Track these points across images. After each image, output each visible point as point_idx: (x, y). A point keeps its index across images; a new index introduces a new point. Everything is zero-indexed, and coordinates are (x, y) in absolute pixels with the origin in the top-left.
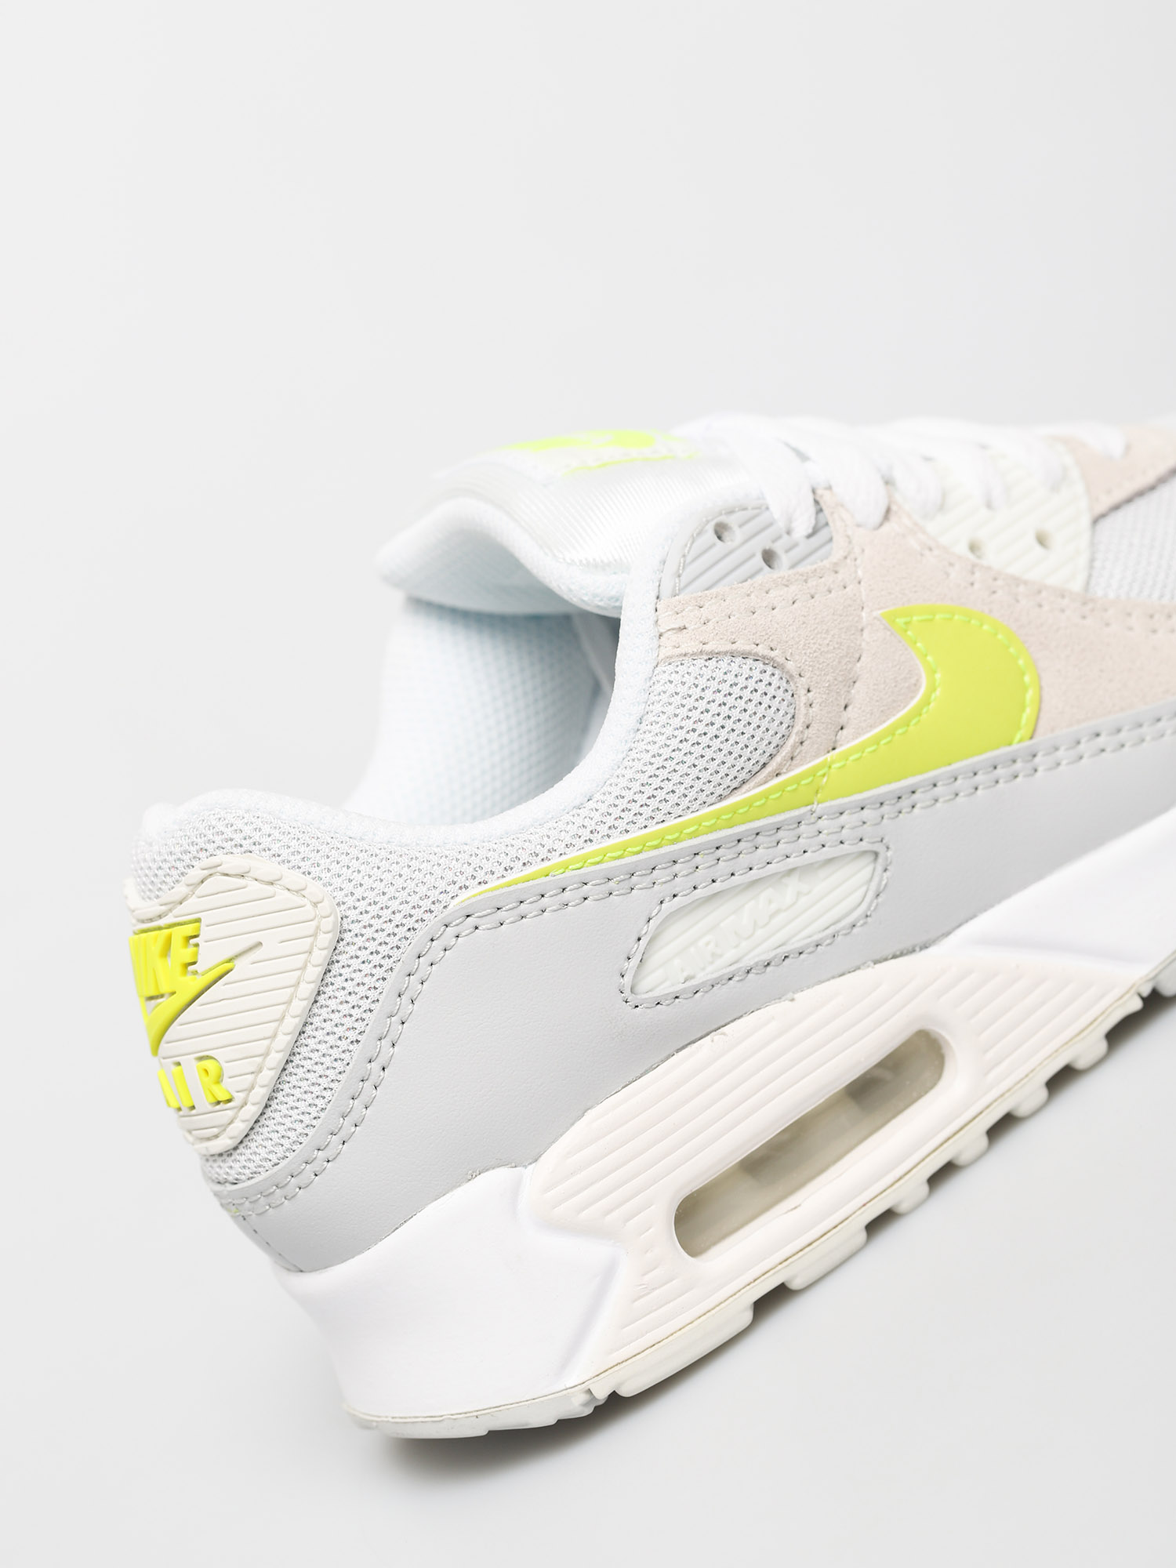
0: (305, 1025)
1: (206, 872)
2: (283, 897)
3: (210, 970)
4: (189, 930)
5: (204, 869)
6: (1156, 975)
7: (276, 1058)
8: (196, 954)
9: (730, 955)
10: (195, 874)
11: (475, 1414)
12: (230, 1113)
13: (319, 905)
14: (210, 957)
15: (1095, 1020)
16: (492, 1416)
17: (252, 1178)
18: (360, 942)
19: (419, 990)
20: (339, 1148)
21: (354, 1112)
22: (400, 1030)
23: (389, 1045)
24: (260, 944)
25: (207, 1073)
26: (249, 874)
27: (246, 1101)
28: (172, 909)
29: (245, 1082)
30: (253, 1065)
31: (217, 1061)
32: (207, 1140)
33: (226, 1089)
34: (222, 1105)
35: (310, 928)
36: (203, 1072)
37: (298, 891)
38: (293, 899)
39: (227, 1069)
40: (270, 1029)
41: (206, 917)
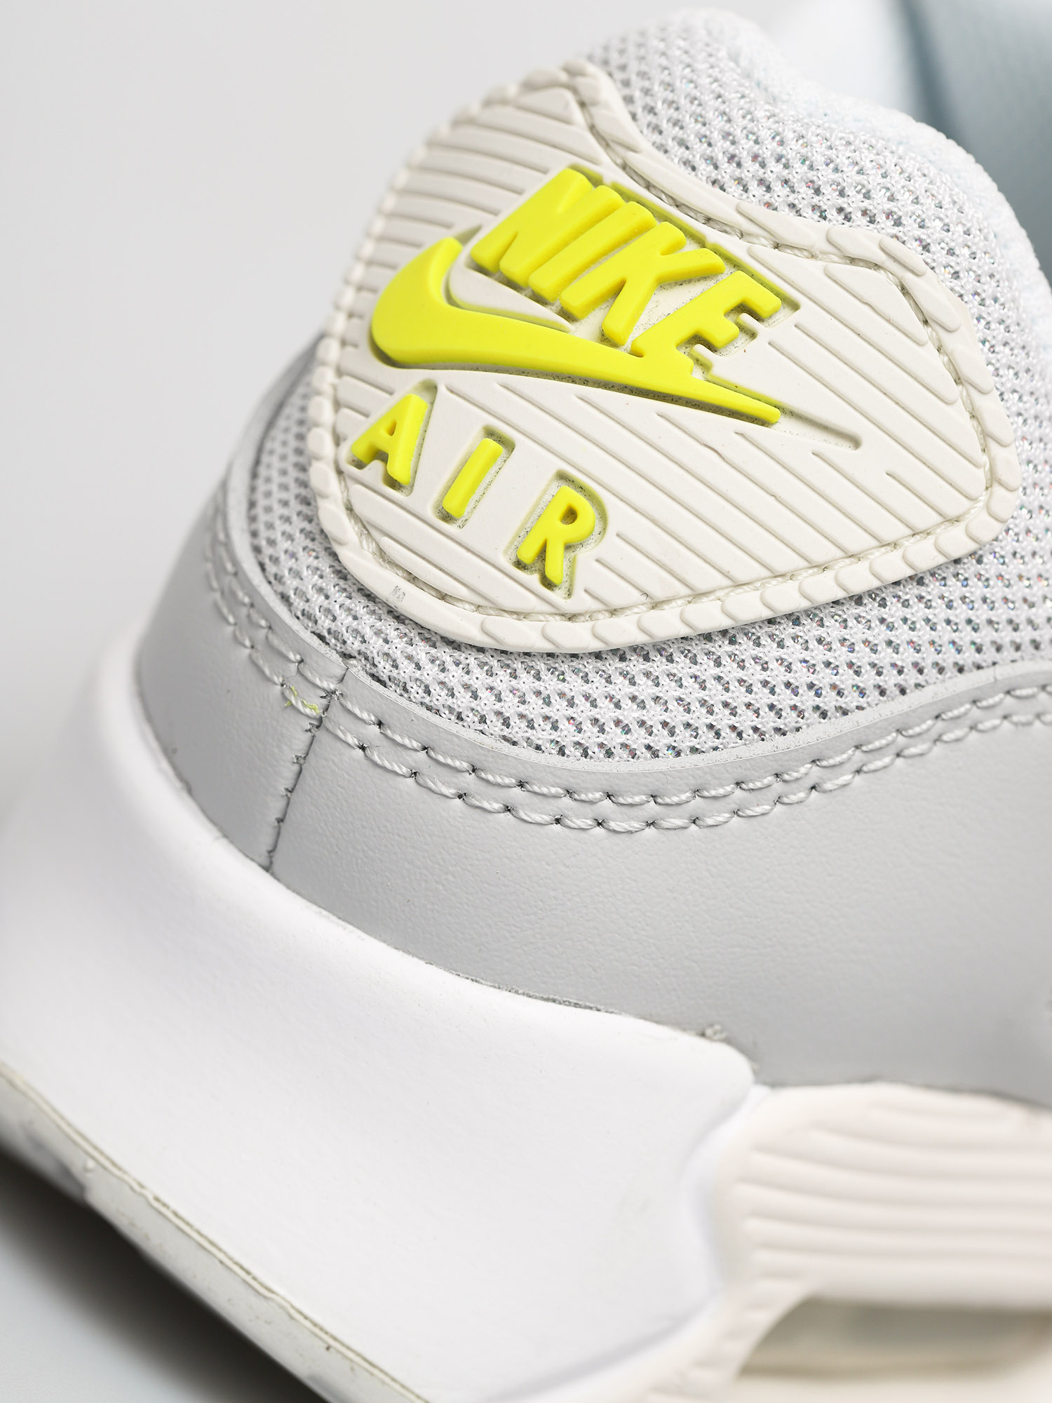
0: (723, 635)
1: (881, 258)
3: (736, 389)
4: (763, 300)
5: (883, 250)
8: (731, 342)
11: (331, 1342)
12: (531, 602)
16: (352, 1369)
17: (437, 712)
18: (976, 590)
19: (959, 733)
20: (637, 825)
21: (717, 804)
22: (887, 760)
23: (856, 767)
24: (856, 442)
25: (571, 515)
26: (942, 333)
27: (591, 615)
28: (757, 236)
29: (621, 594)
30: (660, 585)
31: (603, 515)
32: (413, 579)
33: (572, 564)
34: (533, 579)
35: (953, 503)
36: (561, 510)
37: (985, 435)
38: (969, 439)
39: (611, 547)
40: (746, 569)
41: (808, 312)
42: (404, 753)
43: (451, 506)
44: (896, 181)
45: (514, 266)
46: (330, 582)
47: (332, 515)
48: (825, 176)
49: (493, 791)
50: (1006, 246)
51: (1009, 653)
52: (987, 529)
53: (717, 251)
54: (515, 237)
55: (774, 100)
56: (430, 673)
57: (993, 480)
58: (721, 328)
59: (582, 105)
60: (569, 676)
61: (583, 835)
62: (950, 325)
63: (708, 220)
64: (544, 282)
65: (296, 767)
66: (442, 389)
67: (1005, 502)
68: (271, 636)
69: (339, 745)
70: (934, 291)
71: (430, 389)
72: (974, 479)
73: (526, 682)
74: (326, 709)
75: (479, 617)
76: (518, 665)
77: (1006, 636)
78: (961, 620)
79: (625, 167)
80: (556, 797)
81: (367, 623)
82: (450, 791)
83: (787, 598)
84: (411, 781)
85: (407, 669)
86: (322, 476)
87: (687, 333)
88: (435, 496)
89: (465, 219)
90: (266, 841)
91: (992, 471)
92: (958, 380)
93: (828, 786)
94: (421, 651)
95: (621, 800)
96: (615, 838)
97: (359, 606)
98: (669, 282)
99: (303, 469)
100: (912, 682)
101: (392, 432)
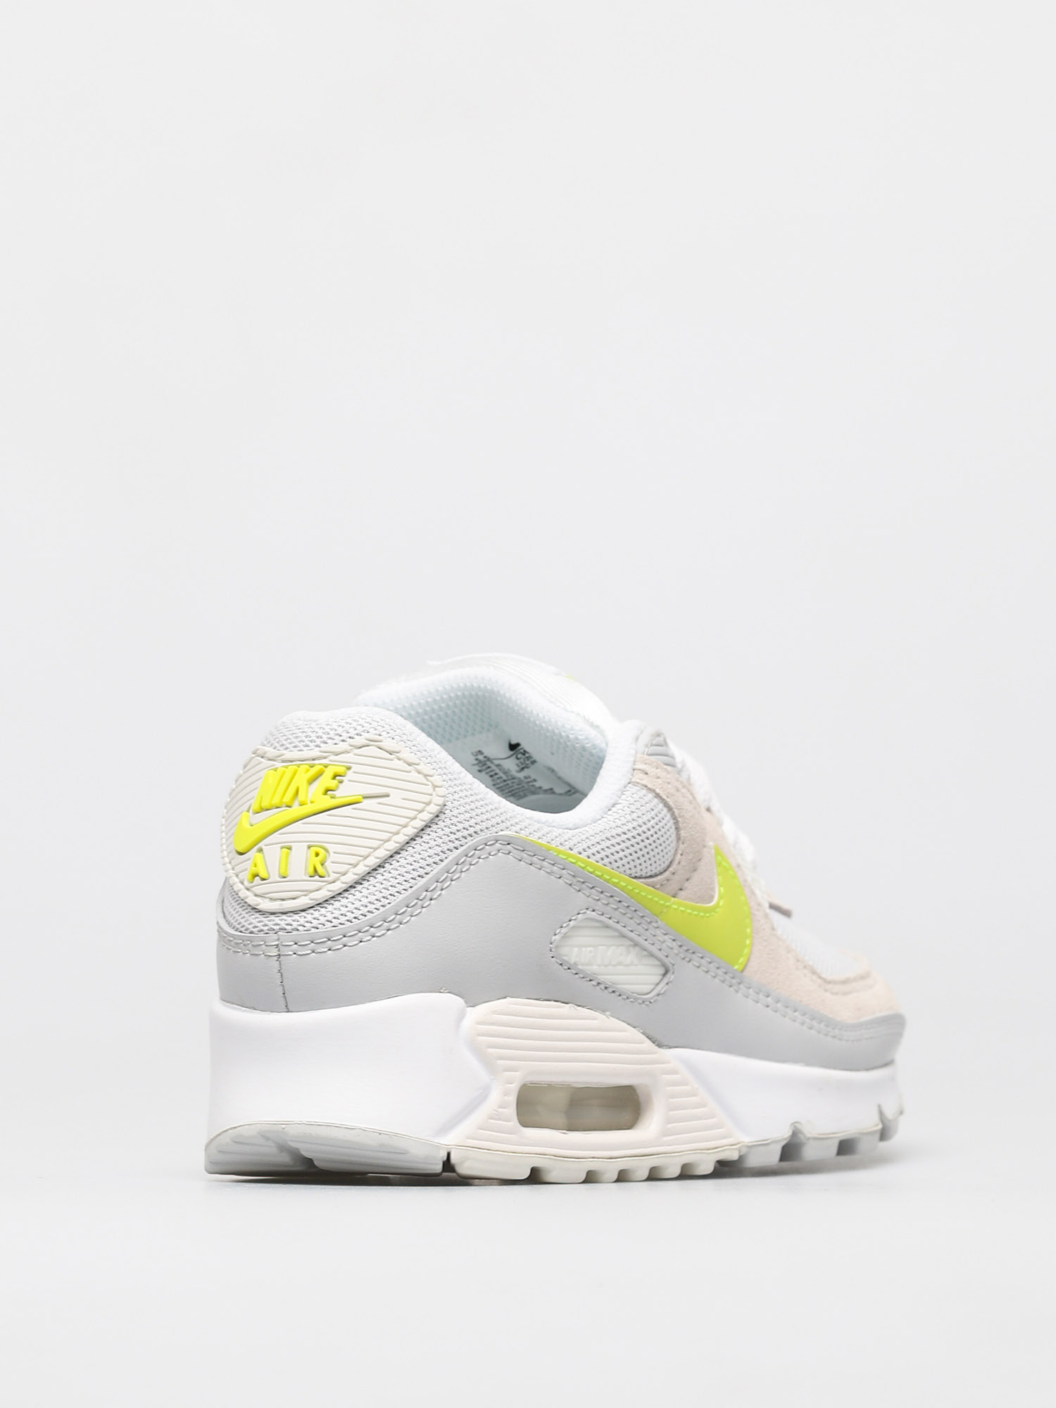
0: (379, 866)
1: (368, 742)
2: (414, 776)
3: (346, 798)
4: (341, 770)
5: (367, 740)
6: (750, 1147)
7: (372, 861)
8: (338, 787)
9: (595, 968)
10: (359, 741)
12: (320, 885)
13: (437, 789)
14: (346, 791)
15: (717, 1148)
17: (309, 930)
18: (448, 822)
19: (467, 867)
20: (384, 932)
21: (404, 915)
22: (448, 883)
23: (440, 888)
24: (388, 796)
25: (317, 855)
26: (397, 754)
27: (338, 879)
28: (329, 756)
29: (343, 868)
30: (353, 860)
31: (327, 851)
32: (283, 900)
33: (326, 869)
34: (317, 878)
35: (426, 799)
36: (314, 854)
37: (426, 776)
38: (421, 778)
39: (333, 857)
40: (375, 844)
41: (355, 768)
42: (306, 947)
43: (283, 872)
44: (361, 722)
45: (265, 804)
46: (262, 918)
47: (252, 900)
48: (340, 730)
49: (337, 942)
50: (405, 727)
51: (469, 838)
52: (440, 801)
53: (319, 764)
54: (262, 798)
55: (315, 721)
56: (302, 921)
57: (435, 787)
58: (333, 784)
59: (262, 757)
60: (342, 900)
61: (369, 942)
62: (397, 750)
63: (314, 760)
64: (276, 801)
65: (280, 974)
66: (264, 847)
67: (440, 791)
68: (253, 943)
69: (288, 957)
70: (388, 744)
71: (260, 850)
72: (429, 789)
73: (330, 908)
74: (279, 950)
75: (307, 897)
76: (326, 905)
77: (466, 833)
78: (453, 839)
79: (283, 762)
80: (356, 934)
81: (277, 920)
82: (326, 950)
83: (392, 846)
84: (314, 954)
85: (295, 924)
86: (243, 893)
87: (323, 790)
88: (277, 873)
89: (246, 807)
90: (283, 1003)
91: (433, 785)
92: (409, 765)
93: (435, 897)
94: (296, 917)
95: (375, 926)
96: (380, 938)
97: (272, 917)
98: (312, 781)
99: (237, 894)
100: (444, 857)
101: (255, 866)
